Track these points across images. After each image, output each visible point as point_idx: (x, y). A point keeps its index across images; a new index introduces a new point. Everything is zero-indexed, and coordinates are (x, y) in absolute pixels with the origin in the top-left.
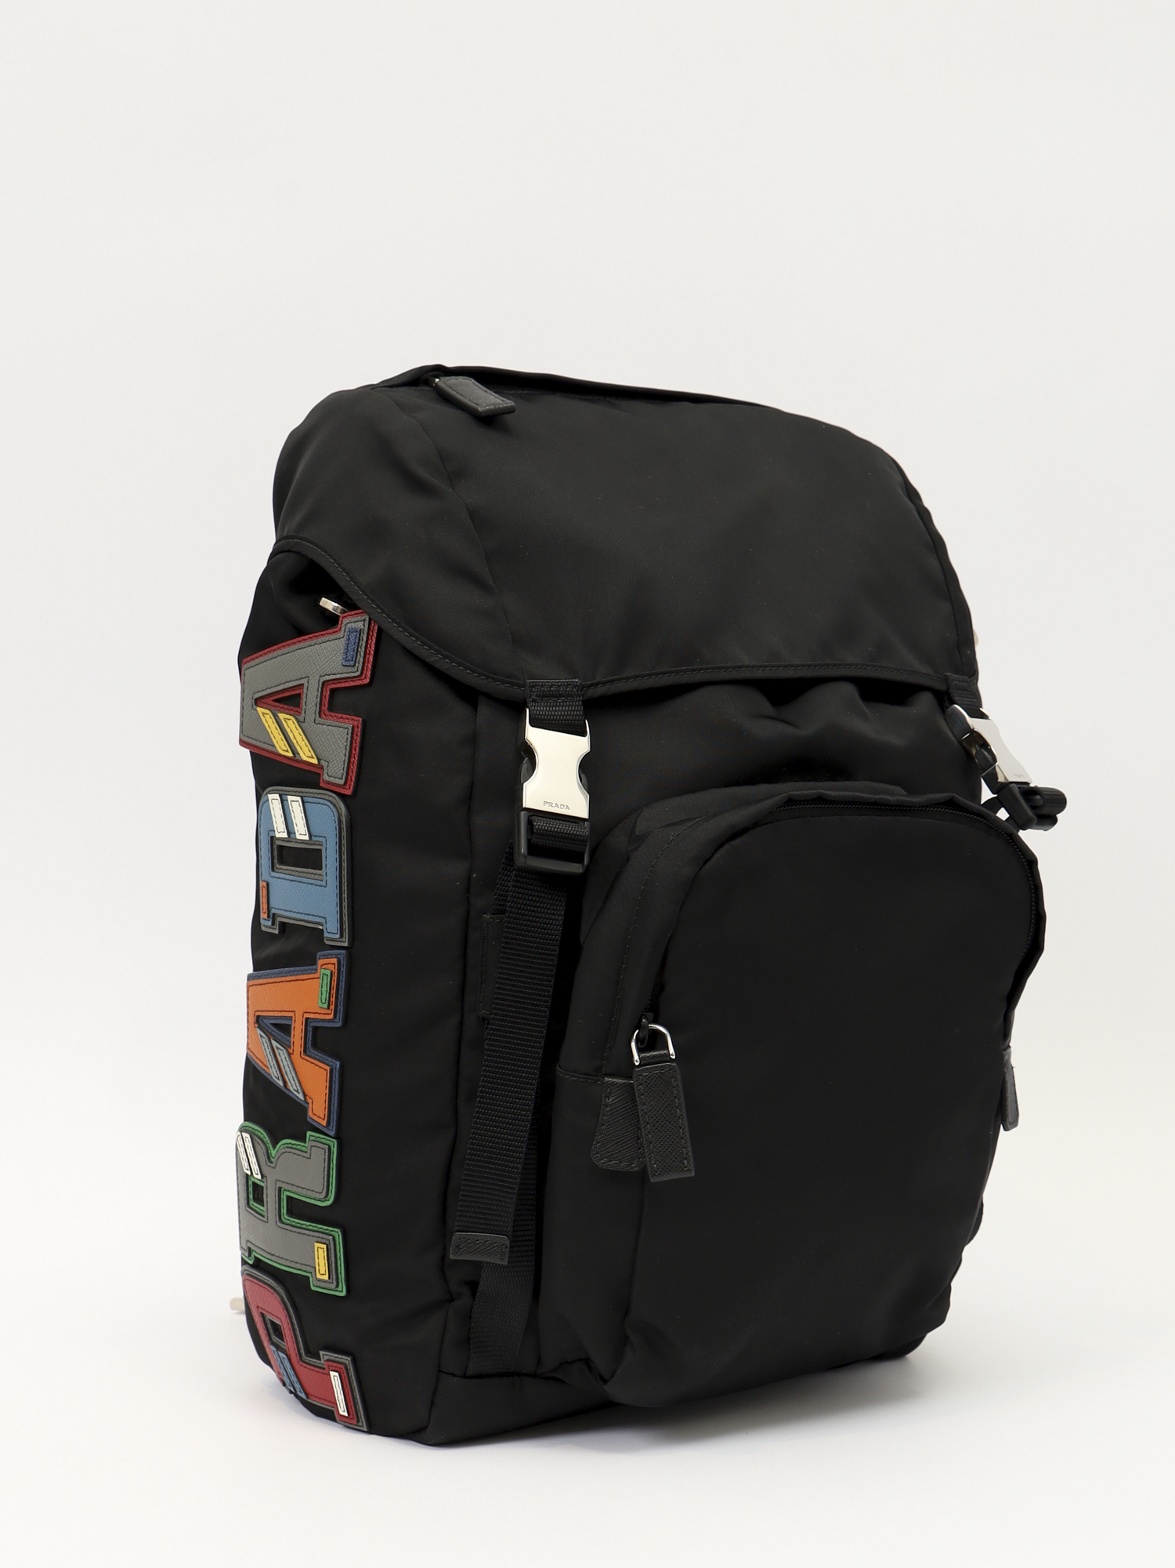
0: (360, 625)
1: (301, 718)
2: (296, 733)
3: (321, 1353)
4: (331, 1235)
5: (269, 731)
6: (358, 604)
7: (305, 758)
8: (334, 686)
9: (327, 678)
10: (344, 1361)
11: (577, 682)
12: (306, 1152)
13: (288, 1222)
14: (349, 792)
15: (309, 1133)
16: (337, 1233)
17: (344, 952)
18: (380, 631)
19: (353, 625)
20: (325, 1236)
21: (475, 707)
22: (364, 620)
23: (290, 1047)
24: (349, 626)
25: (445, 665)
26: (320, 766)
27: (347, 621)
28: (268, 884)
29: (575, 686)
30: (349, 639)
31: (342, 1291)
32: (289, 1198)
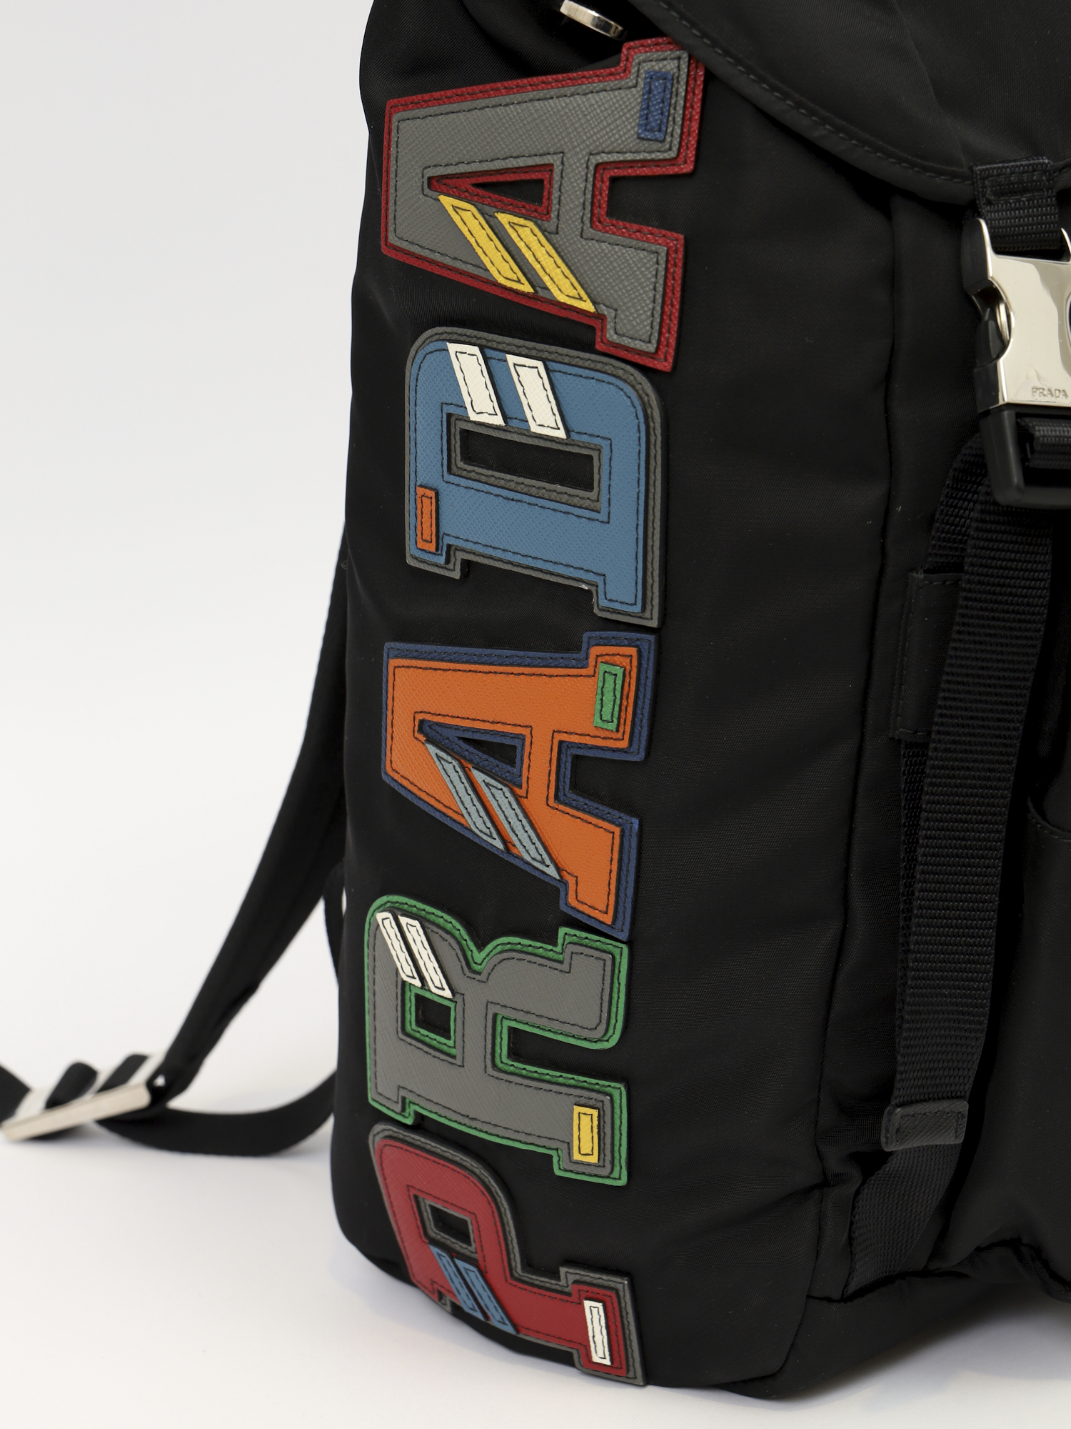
0: (670, 66)
1: (551, 226)
2: (541, 253)
3: (563, 1270)
4: (606, 1094)
5: (472, 241)
6: (663, 27)
7: (562, 298)
8: (616, 172)
9: (605, 158)
10: (612, 1285)
11: (1047, 165)
12: (561, 962)
13: (512, 1069)
14: (665, 366)
15: (562, 931)
16: (619, 1092)
17: (652, 638)
18: (710, 77)
19: (657, 66)
20: (594, 1095)
21: (888, 214)
22: (679, 58)
23: (520, 786)
24: (646, 66)
25: (839, 145)
26: (599, 317)
27: (642, 57)
28: (437, 494)
29: (1044, 172)
30: (650, 91)
31: (620, 1179)
32: (512, 1031)
